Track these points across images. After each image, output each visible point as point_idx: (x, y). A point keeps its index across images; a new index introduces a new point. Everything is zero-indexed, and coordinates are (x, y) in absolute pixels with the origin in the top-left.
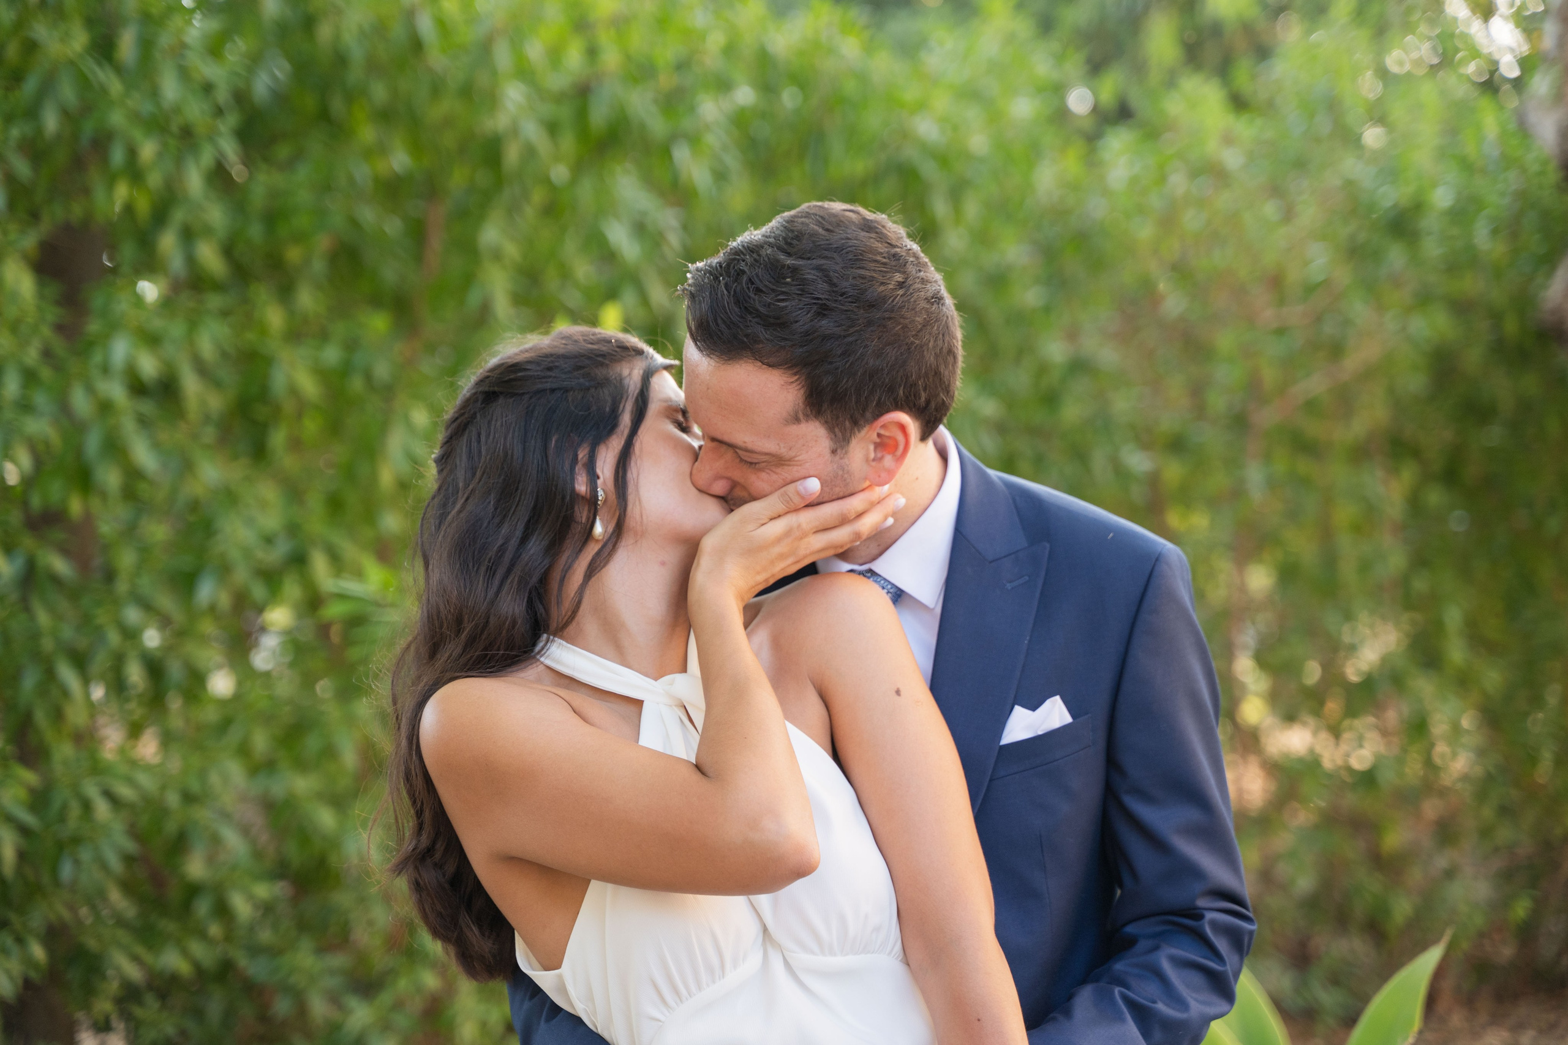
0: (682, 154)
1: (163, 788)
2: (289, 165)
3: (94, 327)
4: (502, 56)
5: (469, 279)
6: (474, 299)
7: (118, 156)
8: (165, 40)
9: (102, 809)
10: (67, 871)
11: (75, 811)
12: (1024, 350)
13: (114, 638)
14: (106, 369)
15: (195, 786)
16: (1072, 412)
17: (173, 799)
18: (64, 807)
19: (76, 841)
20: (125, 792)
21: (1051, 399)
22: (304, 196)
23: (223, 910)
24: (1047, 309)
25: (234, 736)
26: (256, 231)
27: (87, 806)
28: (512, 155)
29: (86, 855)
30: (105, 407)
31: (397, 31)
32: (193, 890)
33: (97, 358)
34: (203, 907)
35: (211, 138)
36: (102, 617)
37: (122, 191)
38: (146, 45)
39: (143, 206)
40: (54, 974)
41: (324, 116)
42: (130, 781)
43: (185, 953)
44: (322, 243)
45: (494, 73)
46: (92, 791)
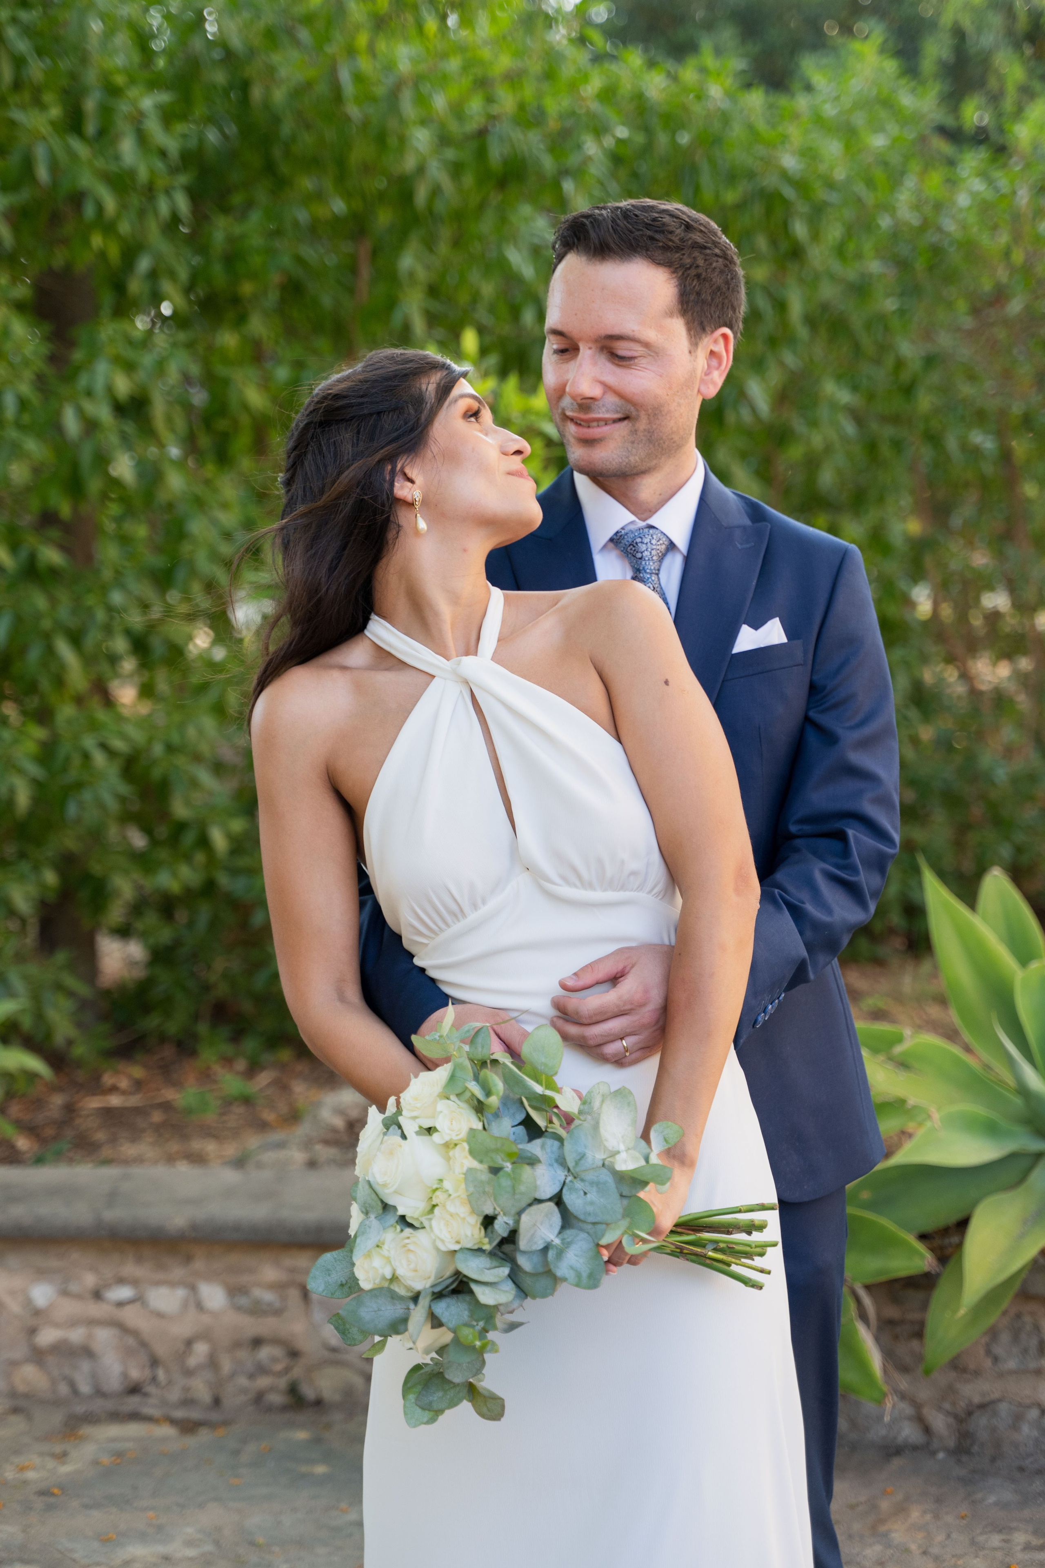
0: (568, 186)
1: (150, 740)
2: (243, 213)
3: (78, 355)
4: (408, 107)
5: (392, 303)
6: (397, 319)
7: (89, 211)
8: (124, 107)
9: (99, 759)
10: (72, 810)
11: (77, 761)
12: (884, 348)
13: (101, 615)
14: (89, 393)
15: (175, 738)
16: (925, 402)
17: (158, 749)
18: (68, 759)
19: (79, 786)
20: (118, 744)
21: (908, 390)
22: (257, 241)
23: (204, 842)
24: (901, 312)
25: (211, 697)
26: (218, 271)
27: (86, 756)
28: (421, 195)
29: (87, 796)
30: (91, 426)
31: (322, 89)
32: (181, 827)
33: (83, 381)
34: (189, 838)
35: (168, 192)
36: (90, 600)
37: (97, 240)
38: (106, 112)
39: (114, 252)
40: (66, 894)
41: (270, 168)
42: (123, 736)
43: (175, 875)
44: (275, 278)
45: (402, 121)
46: (89, 742)
